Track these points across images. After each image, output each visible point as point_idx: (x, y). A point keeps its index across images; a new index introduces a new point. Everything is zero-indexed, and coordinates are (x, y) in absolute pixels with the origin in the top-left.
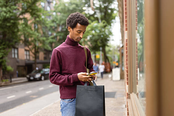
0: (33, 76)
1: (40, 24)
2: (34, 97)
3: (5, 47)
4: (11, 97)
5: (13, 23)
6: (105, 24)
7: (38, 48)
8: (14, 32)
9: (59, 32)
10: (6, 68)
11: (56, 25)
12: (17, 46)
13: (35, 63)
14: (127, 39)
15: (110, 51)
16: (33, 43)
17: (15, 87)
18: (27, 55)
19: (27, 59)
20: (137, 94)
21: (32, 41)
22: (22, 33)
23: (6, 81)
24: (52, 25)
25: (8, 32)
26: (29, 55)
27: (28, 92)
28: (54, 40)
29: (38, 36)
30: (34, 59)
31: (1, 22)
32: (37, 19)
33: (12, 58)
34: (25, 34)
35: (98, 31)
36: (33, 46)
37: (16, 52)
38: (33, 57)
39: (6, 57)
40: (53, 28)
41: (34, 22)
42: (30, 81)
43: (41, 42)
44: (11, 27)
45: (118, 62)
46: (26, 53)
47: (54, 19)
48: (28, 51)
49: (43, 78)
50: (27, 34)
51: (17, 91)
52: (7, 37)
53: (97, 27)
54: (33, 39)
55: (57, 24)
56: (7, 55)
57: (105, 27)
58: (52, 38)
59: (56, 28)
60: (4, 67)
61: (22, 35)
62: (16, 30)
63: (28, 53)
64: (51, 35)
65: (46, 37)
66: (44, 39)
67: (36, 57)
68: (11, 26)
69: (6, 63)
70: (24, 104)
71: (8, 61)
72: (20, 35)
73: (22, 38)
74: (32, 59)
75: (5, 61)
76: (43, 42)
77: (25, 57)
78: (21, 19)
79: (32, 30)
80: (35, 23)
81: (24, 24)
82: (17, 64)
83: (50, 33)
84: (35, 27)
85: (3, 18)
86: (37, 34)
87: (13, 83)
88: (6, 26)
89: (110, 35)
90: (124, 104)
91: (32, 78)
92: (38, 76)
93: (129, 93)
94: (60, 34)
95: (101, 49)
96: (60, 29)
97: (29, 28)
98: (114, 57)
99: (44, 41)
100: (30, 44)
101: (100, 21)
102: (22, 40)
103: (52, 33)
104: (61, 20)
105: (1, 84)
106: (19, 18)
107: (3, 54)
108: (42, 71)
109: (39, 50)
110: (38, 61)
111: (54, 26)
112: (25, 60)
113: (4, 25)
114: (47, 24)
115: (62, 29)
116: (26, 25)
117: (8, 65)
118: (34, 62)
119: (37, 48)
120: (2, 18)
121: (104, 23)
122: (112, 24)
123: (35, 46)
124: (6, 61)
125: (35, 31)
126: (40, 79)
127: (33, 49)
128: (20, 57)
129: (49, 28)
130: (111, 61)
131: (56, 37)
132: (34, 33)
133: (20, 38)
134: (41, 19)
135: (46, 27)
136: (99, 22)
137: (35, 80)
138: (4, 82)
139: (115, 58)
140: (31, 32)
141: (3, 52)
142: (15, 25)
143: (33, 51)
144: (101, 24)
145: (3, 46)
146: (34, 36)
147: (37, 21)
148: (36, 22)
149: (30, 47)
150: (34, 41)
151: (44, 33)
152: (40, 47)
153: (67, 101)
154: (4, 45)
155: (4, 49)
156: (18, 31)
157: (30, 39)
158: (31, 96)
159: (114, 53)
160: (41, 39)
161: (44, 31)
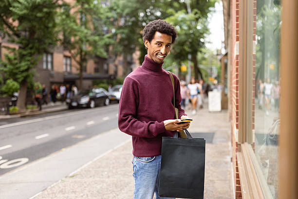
0: (77, 101)
1: (90, 14)
2: (80, 137)
3: (33, 51)
4: (42, 137)
5: (47, 13)
6: (197, 16)
7: (86, 53)
8: (47, 28)
9: (120, 28)
10: (32, 86)
11: (115, 16)
12: (51, 50)
13: (80, 78)
14: (238, 54)
15: (204, 59)
16: (77, 46)
17: (47, 118)
18: (66, 64)
19: (66, 71)
20: (252, 145)
21: (76, 42)
22: (60, 28)
23: (32, 108)
24: (110, 15)
25: (37, 26)
26: (71, 65)
27: (70, 129)
28: (112, 41)
29: (87, 33)
30: (78, 72)
31: (28, 11)
32: (86, 6)
33: (43, 70)
34: (65, 31)
35: (185, 28)
36: (78, 50)
37: (49, 59)
38: (77, 69)
39: (34, 68)
40: (112, 20)
41: (80, 10)
42: (71, 108)
43: (90, 44)
44: (44, 19)
45: (217, 78)
46: (66, 61)
47: (113, 5)
48: (70, 57)
49: (92, 104)
50: (69, 30)
51: (51, 127)
52: (36, 36)
53: (184, 21)
54: (77, 38)
55: (118, 14)
56: (36, 65)
57: (197, 20)
58: (109, 38)
59: (116, 20)
60: (29, 85)
61: (59, 31)
62: (50, 25)
63: (68, 62)
64: (108, 32)
65: (99, 35)
66: (97, 38)
67: (82, 69)
68: (44, 17)
69: (34, 79)
70: (64, 150)
71: (38, 75)
72: (57, 32)
73: (61, 37)
74: (75, 71)
75: (31, 76)
76: (94, 44)
77: (64, 69)
78: (60, 6)
79: (77, 25)
80: (82, 13)
81: (63, 13)
82: (51, 80)
83: (105, 29)
84: (81, 19)
85: (31, 5)
86: (86, 31)
87: (43, 111)
88: (36, 17)
89: (206, 33)
90: (229, 155)
91: (74, 104)
92: (84, 100)
93: (239, 143)
94: (121, 31)
95: (190, 57)
96: (122, 22)
97: (72, 20)
98: (211, 69)
99: (95, 42)
100: (74, 48)
101: (189, 10)
102: (60, 40)
103: (108, 28)
104: (125, 7)
105: (25, 112)
106: (56, 4)
107: (29, 63)
108: (92, 92)
109: (87, 57)
110: (84, 74)
111: (113, 17)
112: (64, 72)
113: (32, 15)
114: (102, 14)
115: (126, 21)
116: (68, 16)
117: (37, 81)
118: (78, 77)
119: (83, 53)
120: (29, 4)
121: (196, 13)
122: (209, 15)
123: (81, 51)
124: (33, 76)
125: (82, 25)
126: (88, 106)
127: (77, 55)
128: (55, 69)
129: (104, 20)
130: (206, 76)
131: (116, 34)
132: (80, 29)
133: (57, 37)
134: (92, 6)
135: (100, 19)
136: (187, 13)
137: (80, 107)
138: (29, 110)
139: (213, 72)
140: (75, 27)
141: (29, 61)
142: (50, 16)
143: (78, 58)
144: (191, 16)
145: (29, 51)
146: (79, 34)
147: (86, 9)
148: (84, 11)
149: (73, 51)
150: (80, 42)
151: (96, 28)
152: (89, 52)
153: (144, 159)
154: (31, 48)
155: (31, 55)
156: (54, 25)
157: (73, 39)
158: (74, 136)
159: (212, 63)
160: (92, 38)
161: (96, 25)
